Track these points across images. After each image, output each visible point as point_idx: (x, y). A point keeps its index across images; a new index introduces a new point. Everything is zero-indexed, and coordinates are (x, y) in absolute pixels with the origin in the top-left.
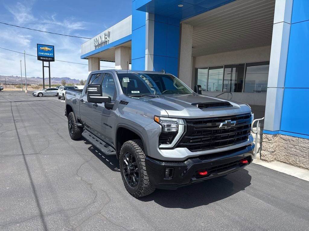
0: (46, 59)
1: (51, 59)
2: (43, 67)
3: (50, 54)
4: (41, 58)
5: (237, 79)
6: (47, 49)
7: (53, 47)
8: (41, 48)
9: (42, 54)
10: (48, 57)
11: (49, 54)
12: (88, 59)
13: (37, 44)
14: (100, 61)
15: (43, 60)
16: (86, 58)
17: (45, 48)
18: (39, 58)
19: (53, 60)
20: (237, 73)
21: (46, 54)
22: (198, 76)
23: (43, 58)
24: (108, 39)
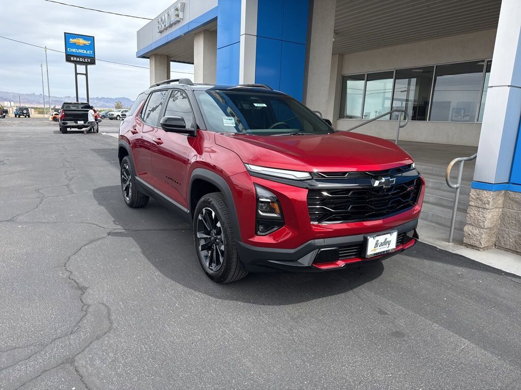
0: (81, 60)
1: (89, 60)
2: (76, 74)
3: (87, 52)
4: (72, 59)
5: (417, 99)
6: (82, 41)
7: (92, 39)
8: (71, 40)
9: (74, 50)
10: (84, 57)
11: (85, 52)
12: (148, 58)
13: (65, 33)
14: (171, 62)
15: (76, 63)
16: (146, 56)
17: (78, 41)
18: (68, 58)
19: (93, 62)
20: (419, 87)
21: (81, 51)
22: (348, 96)
23: (75, 59)
24: (181, 16)
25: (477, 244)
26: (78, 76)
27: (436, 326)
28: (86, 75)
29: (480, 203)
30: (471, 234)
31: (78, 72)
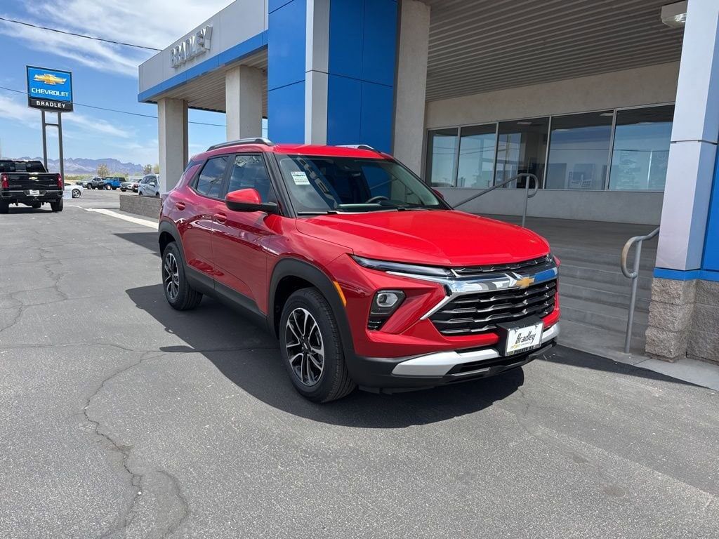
0: (52, 105)
1: (64, 106)
2: (44, 125)
3: (60, 94)
4: (38, 103)
5: (523, 160)
6: (52, 79)
7: (68, 75)
8: (36, 76)
9: (41, 91)
10: (56, 101)
11: (58, 93)
12: (156, 103)
13: (28, 67)
14: (189, 109)
15: (43, 108)
16: (153, 100)
17: (47, 78)
18: (32, 102)
19: (69, 108)
20: (525, 145)
21: (53, 92)
22: (434, 155)
23: (43, 103)
24: (207, 46)
25: (665, 353)
26: (47, 127)
27: (659, 476)
28: (59, 126)
29: (667, 297)
30: (656, 339)
31: (46, 122)
